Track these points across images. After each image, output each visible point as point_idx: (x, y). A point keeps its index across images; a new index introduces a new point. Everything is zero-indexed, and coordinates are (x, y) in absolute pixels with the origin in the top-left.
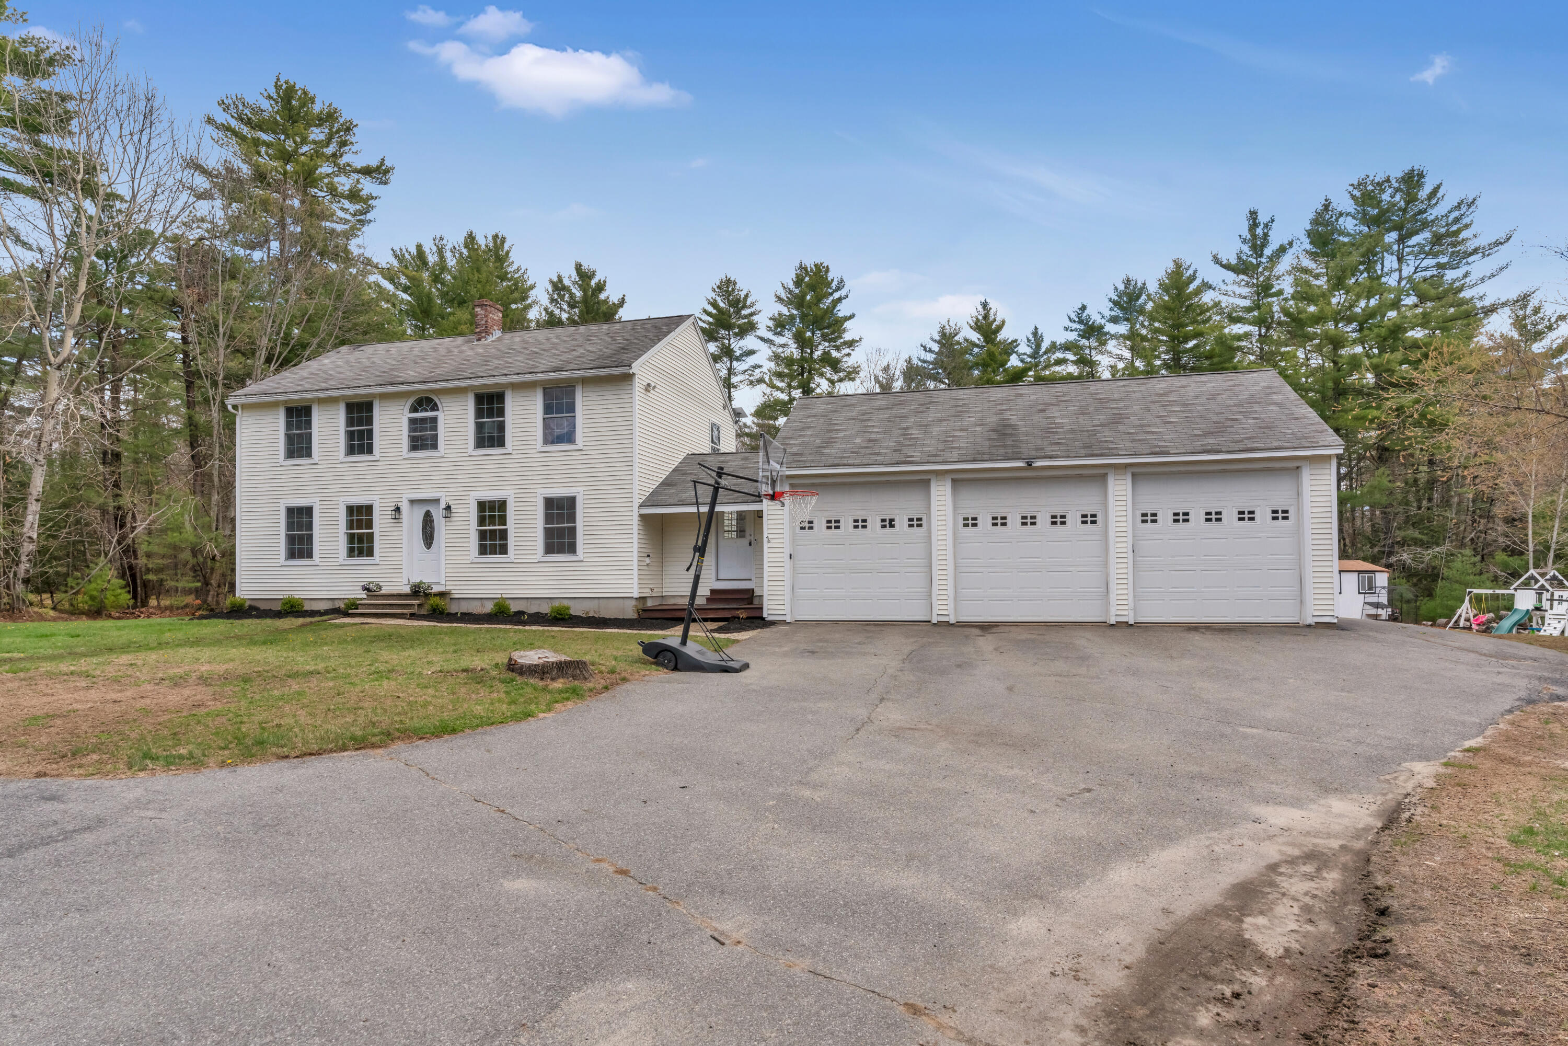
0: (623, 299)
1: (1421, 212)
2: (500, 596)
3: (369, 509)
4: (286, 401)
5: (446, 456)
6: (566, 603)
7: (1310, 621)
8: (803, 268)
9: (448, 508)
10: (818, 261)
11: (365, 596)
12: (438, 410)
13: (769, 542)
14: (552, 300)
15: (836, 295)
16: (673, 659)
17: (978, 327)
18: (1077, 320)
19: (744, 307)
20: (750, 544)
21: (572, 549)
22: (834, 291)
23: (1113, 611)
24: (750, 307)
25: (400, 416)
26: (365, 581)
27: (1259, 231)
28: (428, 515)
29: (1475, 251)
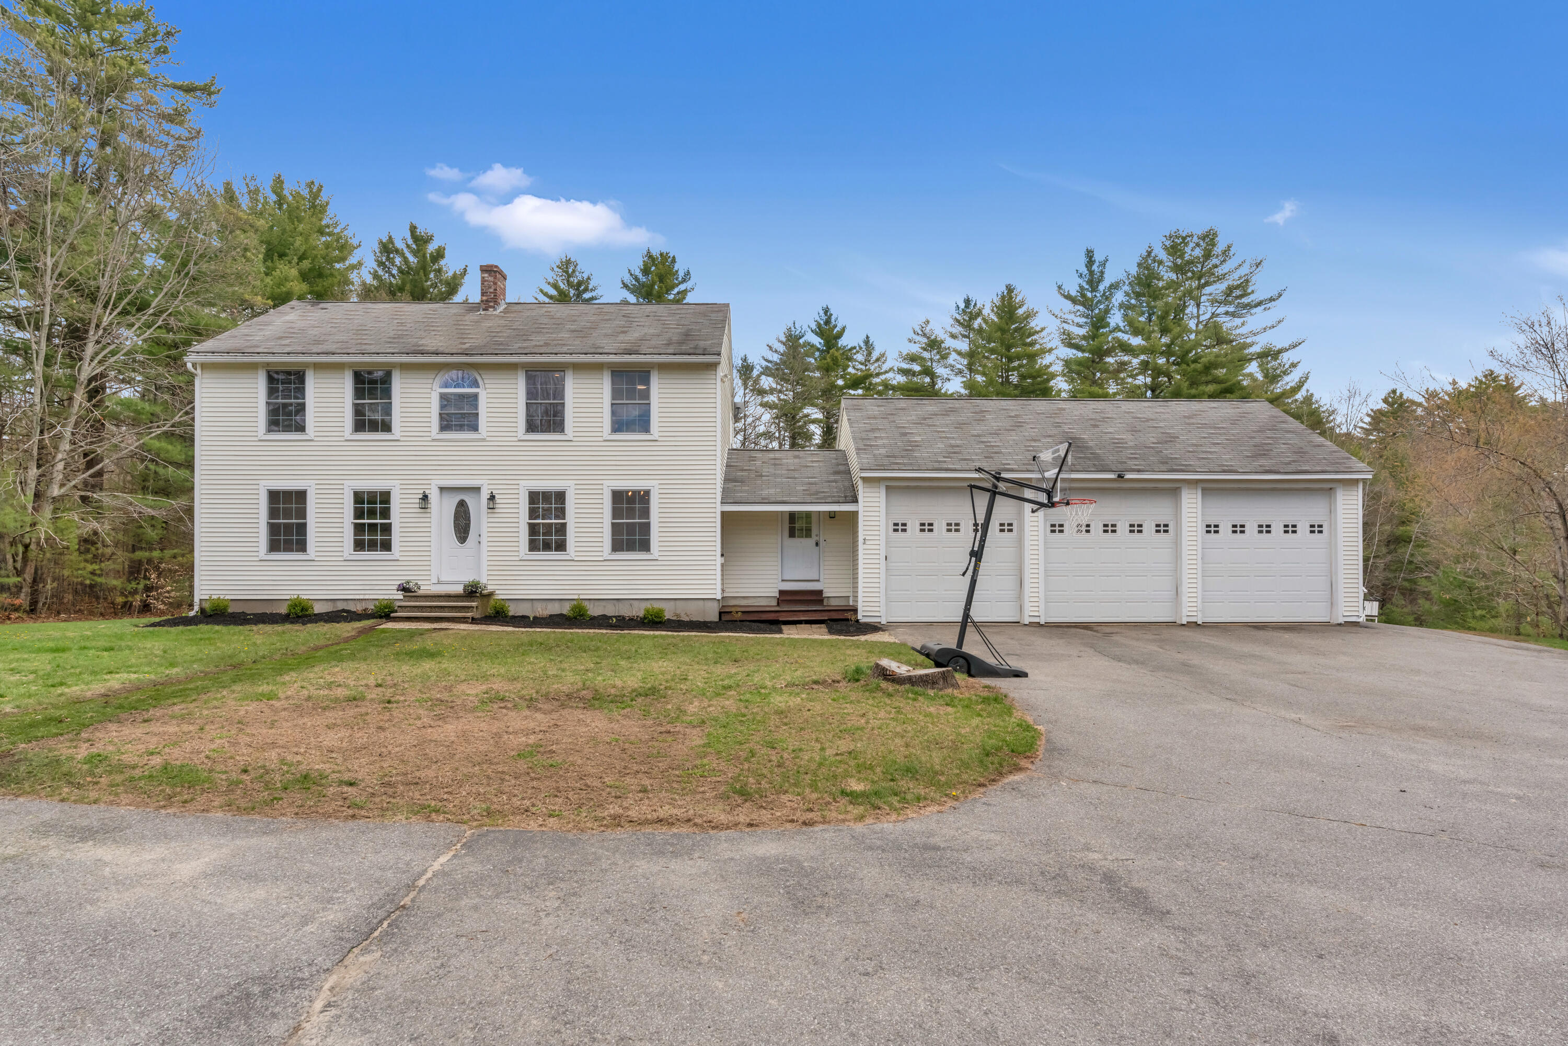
0: (465, 270)
1: (1216, 266)
2: (576, 597)
3: (385, 497)
4: (268, 364)
5: (488, 439)
6: (657, 605)
7: (1341, 620)
8: (649, 256)
9: (492, 498)
10: (664, 251)
11: (402, 597)
12: (478, 387)
13: (864, 543)
14: (381, 264)
15: (682, 287)
16: (966, 664)
17: (820, 332)
18: (920, 333)
19: (586, 290)
20: (817, 544)
21: (645, 546)
22: (680, 283)
23: (1185, 612)
24: (592, 290)
25: (429, 391)
26: (401, 579)
27: (1095, 267)
28: (462, 504)
29: (1259, 304)
